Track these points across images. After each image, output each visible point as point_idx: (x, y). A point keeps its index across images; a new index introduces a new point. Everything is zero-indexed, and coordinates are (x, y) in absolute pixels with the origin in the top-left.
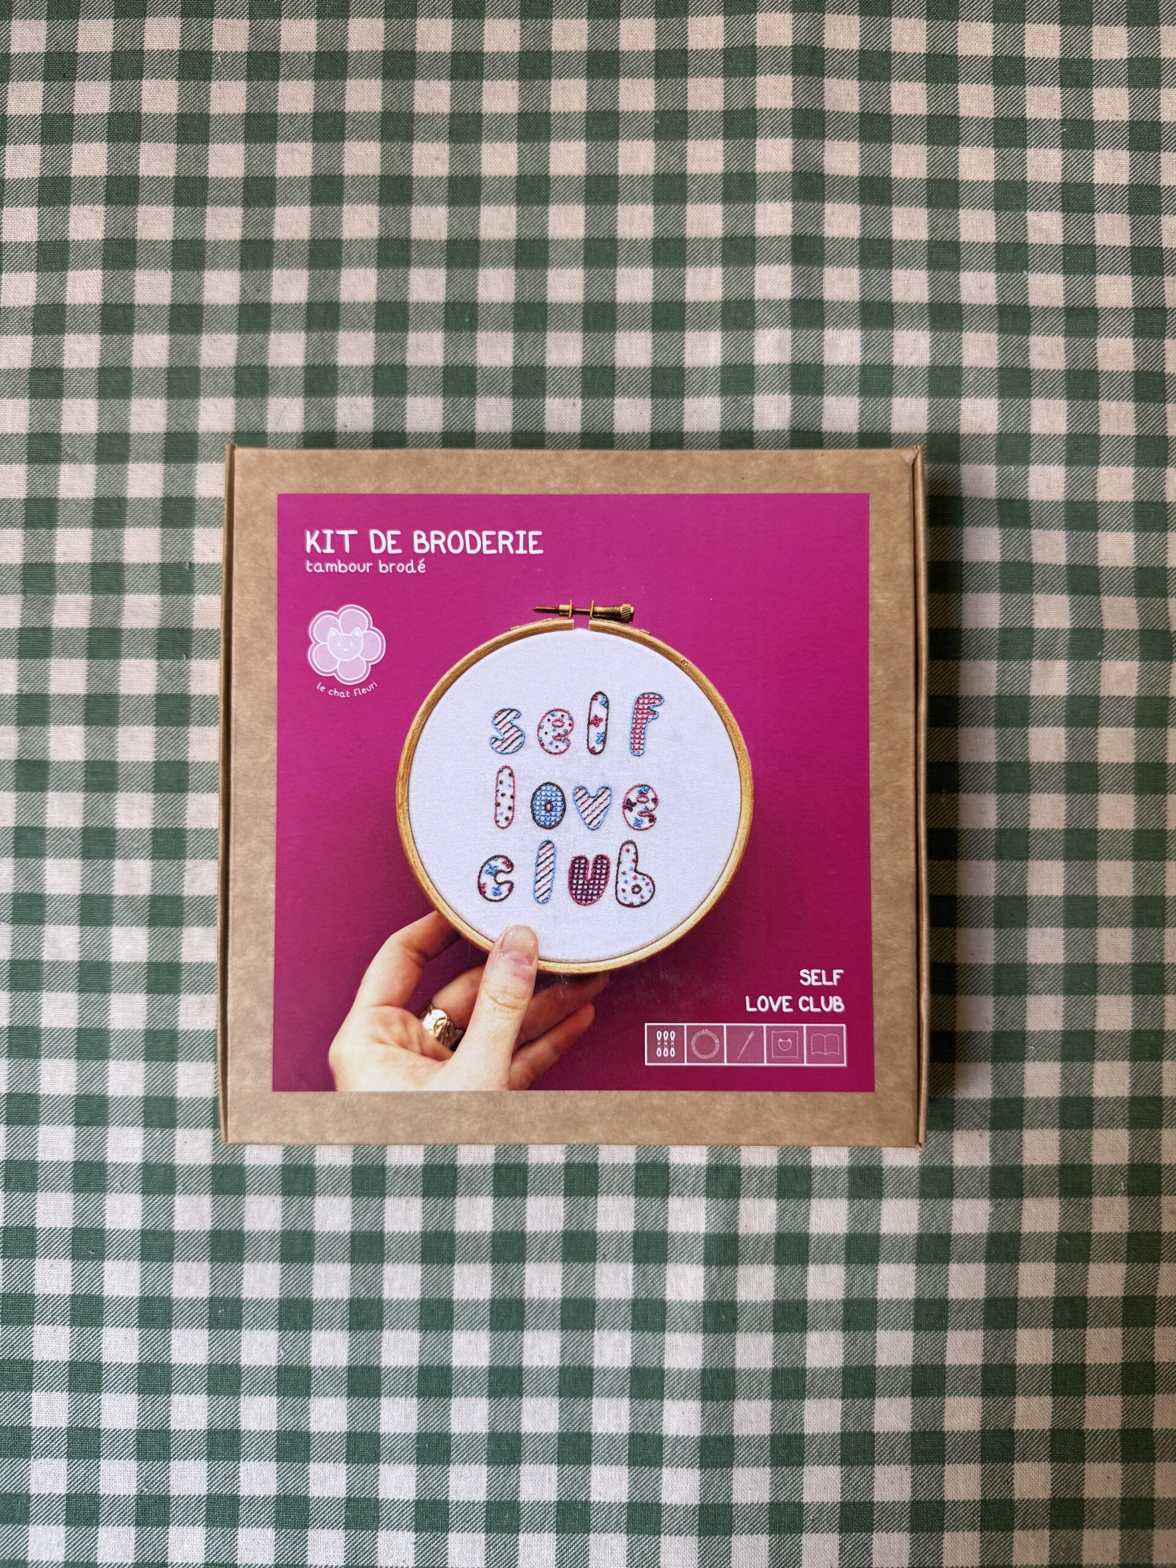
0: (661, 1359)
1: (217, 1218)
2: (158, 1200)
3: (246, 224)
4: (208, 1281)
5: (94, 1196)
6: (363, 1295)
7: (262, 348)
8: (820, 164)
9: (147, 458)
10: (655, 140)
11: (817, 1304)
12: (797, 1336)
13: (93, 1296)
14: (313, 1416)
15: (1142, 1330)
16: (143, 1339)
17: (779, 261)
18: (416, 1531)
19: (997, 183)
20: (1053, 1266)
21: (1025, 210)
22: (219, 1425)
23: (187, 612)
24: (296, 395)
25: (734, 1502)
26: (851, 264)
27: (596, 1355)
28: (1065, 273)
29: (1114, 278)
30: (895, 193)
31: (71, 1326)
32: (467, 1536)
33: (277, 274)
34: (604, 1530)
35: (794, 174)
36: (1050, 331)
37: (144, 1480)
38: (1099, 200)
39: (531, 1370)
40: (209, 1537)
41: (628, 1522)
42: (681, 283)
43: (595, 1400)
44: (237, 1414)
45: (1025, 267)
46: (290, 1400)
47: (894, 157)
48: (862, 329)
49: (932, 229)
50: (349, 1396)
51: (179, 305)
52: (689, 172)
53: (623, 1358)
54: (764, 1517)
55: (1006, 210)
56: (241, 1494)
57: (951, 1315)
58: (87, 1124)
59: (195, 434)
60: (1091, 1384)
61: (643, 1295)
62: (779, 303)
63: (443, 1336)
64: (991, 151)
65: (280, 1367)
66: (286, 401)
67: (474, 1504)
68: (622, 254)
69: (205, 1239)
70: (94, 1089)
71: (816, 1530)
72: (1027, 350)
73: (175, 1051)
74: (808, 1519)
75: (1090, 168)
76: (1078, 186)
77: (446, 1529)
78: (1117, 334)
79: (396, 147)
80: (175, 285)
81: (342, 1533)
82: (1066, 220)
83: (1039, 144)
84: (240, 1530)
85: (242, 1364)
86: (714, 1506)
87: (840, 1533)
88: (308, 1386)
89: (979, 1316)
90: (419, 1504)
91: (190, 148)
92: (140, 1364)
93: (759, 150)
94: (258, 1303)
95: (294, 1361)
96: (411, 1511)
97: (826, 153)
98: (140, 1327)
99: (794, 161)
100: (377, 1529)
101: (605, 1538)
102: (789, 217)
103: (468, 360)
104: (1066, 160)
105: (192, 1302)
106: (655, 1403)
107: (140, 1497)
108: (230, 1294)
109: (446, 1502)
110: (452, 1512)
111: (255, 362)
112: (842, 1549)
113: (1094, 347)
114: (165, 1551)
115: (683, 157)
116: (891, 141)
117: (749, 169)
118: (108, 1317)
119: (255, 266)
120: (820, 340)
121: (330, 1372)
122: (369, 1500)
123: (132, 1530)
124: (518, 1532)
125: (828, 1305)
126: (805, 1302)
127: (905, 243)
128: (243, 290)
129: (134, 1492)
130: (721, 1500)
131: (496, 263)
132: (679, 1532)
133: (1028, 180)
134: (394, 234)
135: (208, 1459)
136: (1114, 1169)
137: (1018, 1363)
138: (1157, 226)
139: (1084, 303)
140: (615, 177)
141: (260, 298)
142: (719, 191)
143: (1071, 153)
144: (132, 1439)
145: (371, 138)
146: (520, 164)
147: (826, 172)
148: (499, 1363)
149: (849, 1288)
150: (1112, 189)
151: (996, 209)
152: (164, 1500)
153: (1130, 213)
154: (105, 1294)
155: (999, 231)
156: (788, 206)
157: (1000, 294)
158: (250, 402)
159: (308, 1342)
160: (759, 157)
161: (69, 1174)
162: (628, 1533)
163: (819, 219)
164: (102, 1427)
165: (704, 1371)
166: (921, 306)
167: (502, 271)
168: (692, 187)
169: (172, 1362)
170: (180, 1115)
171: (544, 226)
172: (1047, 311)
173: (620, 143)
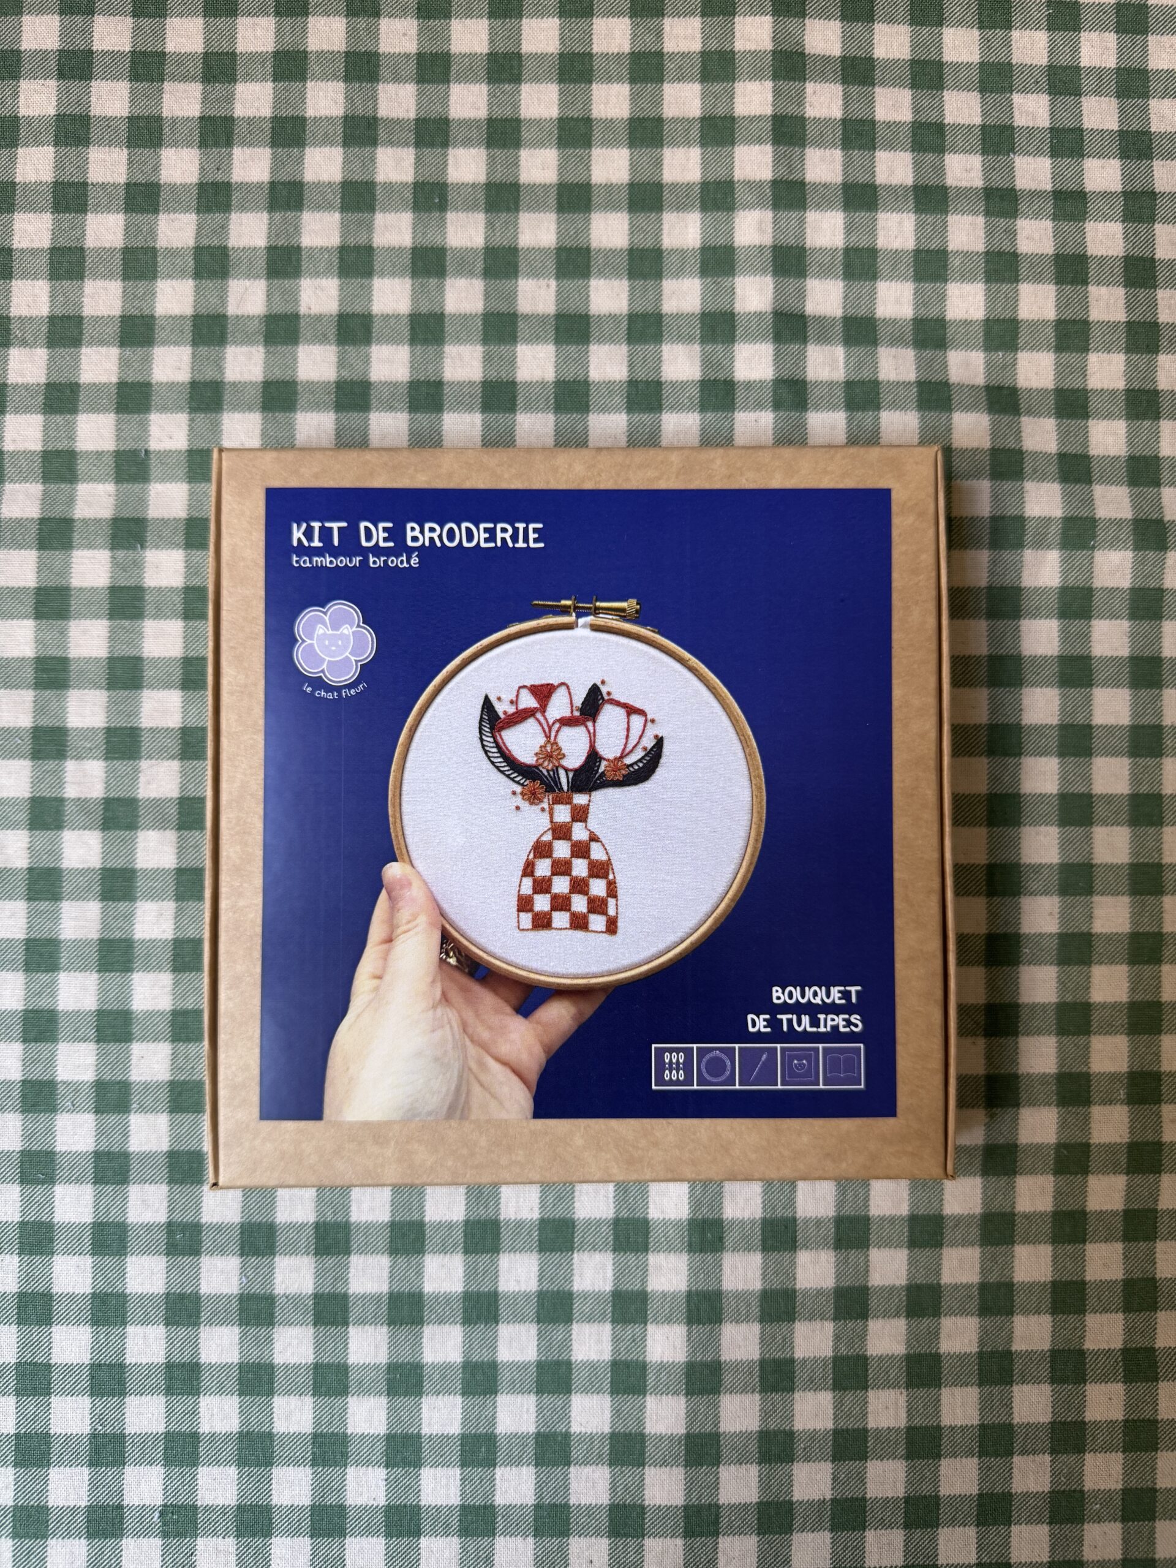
0: (644, 1281)
1: (174, 1138)
2: (112, 1119)
3: (205, 100)
4: (166, 1204)
5: (43, 1117)
6: (329, 1217)
7: (223, 228)
8: (801, 43)
9: (101, 343)
10: (631, 17)
11: (807, 1221)
12: (786, 1255)
13: (42, 1223)
14: (278, 1346)
15: (1143, 1245)
16: (96, 1267)
17: (759, 141)
18: (387, 1466)
19: (982, 64)
20: (1051, 1178)
21: (1011, 92)
22: (177, 1359)
23: (143, 501)
24: (258, 277)
25: (721, 1430)
26: (833, 145)
27: (576, 1278)
28: (1052, 156)
29: (1101, 162)
30: (878, 73)
31: (20, 1254)
32: (440, 1472)
33: (238, 152)
34: (586, 1463)
35: (774, 52)
36: (1037, 215)
37: (98, 1418)
38: (1086, 83)
39: (507, 1296)
40: (167, 1477)
41: (610, 1454)
42: (659, 163)
43: (575, 1326)
44: (196, 1345)
45: (1012, 150)
46: (252, 1330)
47: (876, 36)
48: (845, 210)
49: (916, 111)
50: (315, 1325)
51: (135, 184)
52: (665, 50)
53: (605, 1280)
54: (754, 1446)
55: (991, 92)
56: (201, 1431)
57: (947, 1232)
58: (36, 1040)
59: (152, 317)
60: (1091, 1301)
61: (624, 1214)
62: (759, 184)
63: (415, 1259)
64: (976, 33)
65: (242, 1294)
66: (247, 283)
67: (448, 1437)
68: (597, 134)
69: (163, 1161)
70: (43, 1003)
71: (807, 1459)
72: (1014, 233)
73: (130, 961)
74: (799, 1447)
75: (1076, 50)
76: (1064, 69)
77: (418, 1464)
78: (1106, 218)
79: (362, 22)
80: (130, 162)
81: (308, 1471)
82: (1052, 103)
83: (1025, 26)
84: (200, 1469)
85: (202, 1292)
86: (702, 1436)
87: (833, 1461)
88: (272, 1315)
89: (975, 1232)
90: (390, 1438)
91: (146, 22)
92: (93, 1294)
93: (738, 27)
94: (219, 1228)
95: (256, 1289)
96: (381, 1446)
97: (807, 32)
98: (93, 1254)
99: (774, 39)
100: (345, 1466)
101: (587, 1471)
102: (770, 97)
103: (437, 241)
104: (1051, 41)
105: (148, 1227)
106: (638, 1329)
107: (94, 1436)
108: (189, 1218)
109: (419, 1436)
110: (425, 1446)
111: (215, 242)
112: (835, 1479)
113: (1083, 233)
114: (120, 1493)
115: (659, 34)
116: (873, 21)
117: (727, 48)
118: (58, 1245)
119: (215, 144)
120: (802, 222)
121: (295, 1300)
122: (337, 1435)
123: (86, 1471)
124: (495, 1466)
125: (819, 1222)
126: (795, 1219)
127: (888, 125)
128: (202, 169)
129: (87, 1430)
130: (708, 1429)
131: (467, 143)
132: (664, 1463)
133: (1014, 62)
134: (360, 112)
135: (166, 1394)
136: (1113, 1077)
137: (1015, 1280)
138: (1145, 110)
139: (1073, 186)
140: (590, 55)
141: (220, 177)
142: (697, 70)
143: (1058, 35)
144: (86, 1373)
145: (337, 13)
146: (491, 41)
147: (807, 52)
148: (474, 1288)
149: (840, 1204)
150: (1099, 72)
151: (981, 92)
152: (119, 1439)
153: (1118, 97)
154: (56, 1220)
155: (984, 114)
156: (769, 84)
157: (986, 177)
158: (210, 284)
159: (271, 1268)
160: (737, 34)
161: (16, 1093)
162: (610, 1465)
163: (800, 99)
164: (52, 1362)
165: (690, 1295)
166: (905, 188)
167: (473, 151)
168: (669, 66)
169: (128, 1291)
170: (136, 1029)
171: (516, 106)
172: (1034, 194)
173: (594, 20)
